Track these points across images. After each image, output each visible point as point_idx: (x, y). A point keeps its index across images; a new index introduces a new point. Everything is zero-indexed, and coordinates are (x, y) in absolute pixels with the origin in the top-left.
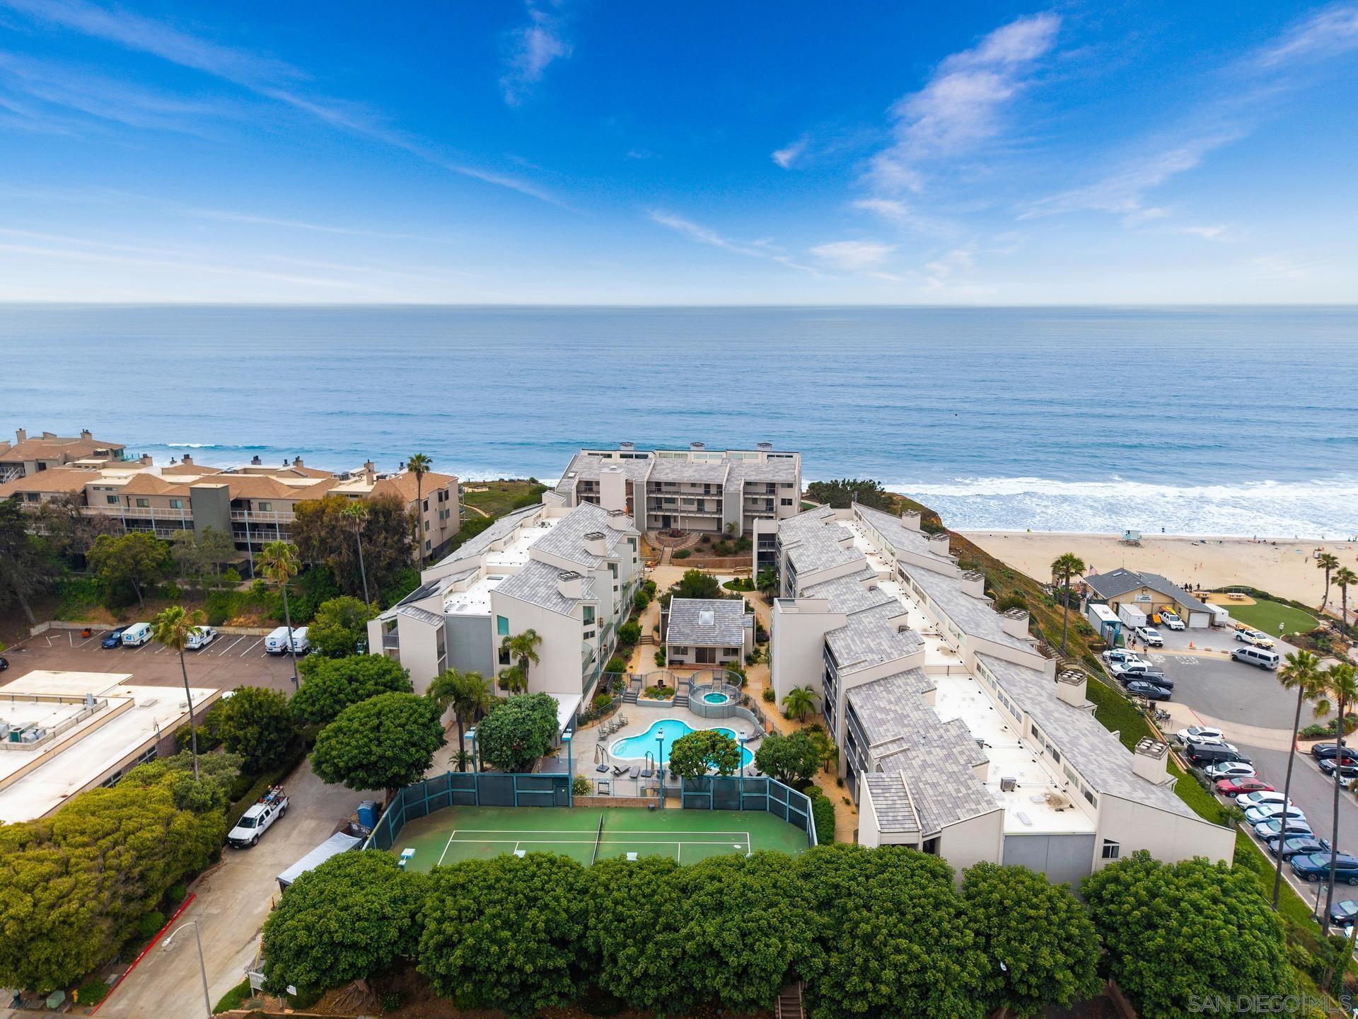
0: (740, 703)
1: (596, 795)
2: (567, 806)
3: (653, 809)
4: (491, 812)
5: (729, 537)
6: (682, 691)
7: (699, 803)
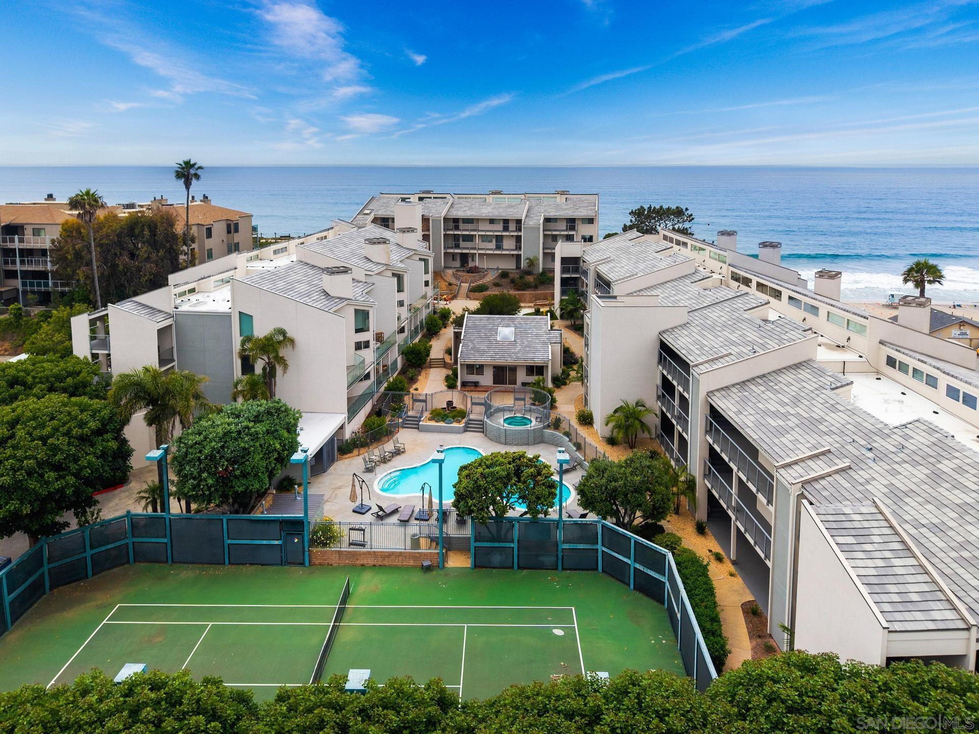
0: (548, 426)
1: (345, 548)
2: (302, 564)
3: (428, 569)
4: (187, 573)
5: (528, 273)
6: (477, 413)
7: (497, 559)
